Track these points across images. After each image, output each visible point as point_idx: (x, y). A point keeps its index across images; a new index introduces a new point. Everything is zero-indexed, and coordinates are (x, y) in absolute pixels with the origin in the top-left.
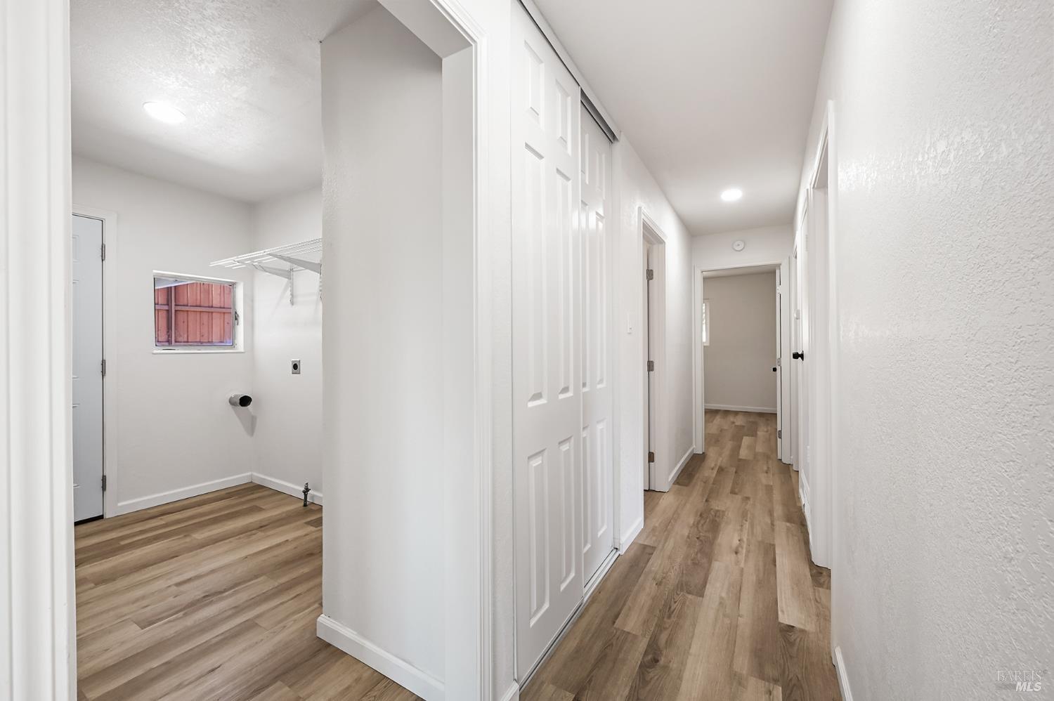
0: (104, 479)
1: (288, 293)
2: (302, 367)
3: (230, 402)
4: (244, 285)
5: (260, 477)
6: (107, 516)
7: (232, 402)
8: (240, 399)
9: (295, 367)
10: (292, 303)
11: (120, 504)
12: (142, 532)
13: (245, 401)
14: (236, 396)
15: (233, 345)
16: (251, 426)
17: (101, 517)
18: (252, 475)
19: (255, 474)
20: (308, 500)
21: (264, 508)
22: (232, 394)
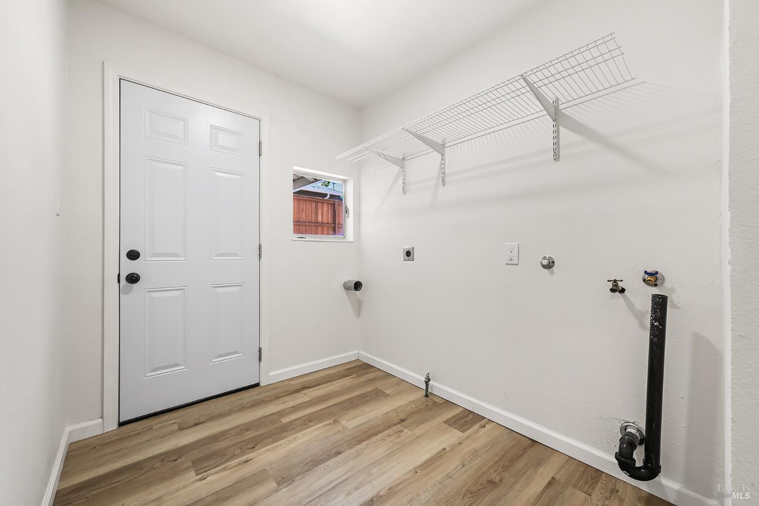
0: (260, 349)
1: (400, 181)
2: (416, 254)
3: (344, 286)
4: (354, 181)
5: (368, 357)
6: (262, 384)
7: (346, 287)
8: (355, 284)
9: (408, 254)
10: (405, 192)
11: (271, 374)
12: (295, 409)
13: (358, 286)
14: (349, 281)
15: (343, 234)
16: (358, 308)
17: (257, 385)
18: (359, 353)
19: (362, 353)
20: (429, 391)
21: (387, 392)
22: (346, 279)
